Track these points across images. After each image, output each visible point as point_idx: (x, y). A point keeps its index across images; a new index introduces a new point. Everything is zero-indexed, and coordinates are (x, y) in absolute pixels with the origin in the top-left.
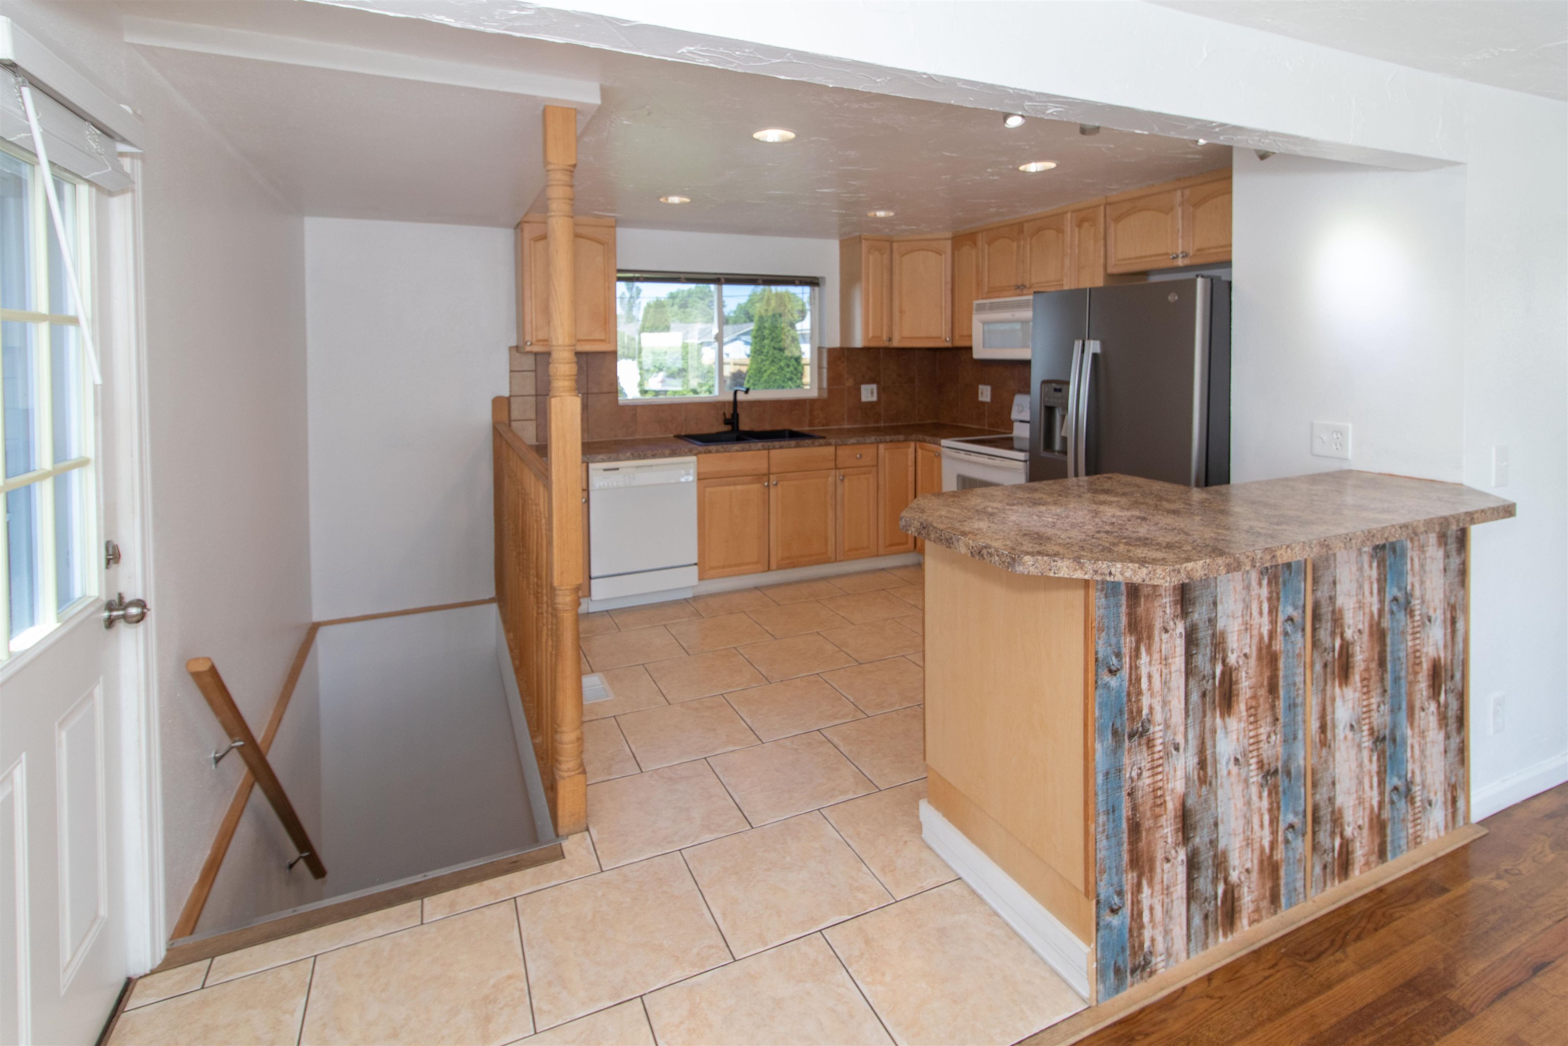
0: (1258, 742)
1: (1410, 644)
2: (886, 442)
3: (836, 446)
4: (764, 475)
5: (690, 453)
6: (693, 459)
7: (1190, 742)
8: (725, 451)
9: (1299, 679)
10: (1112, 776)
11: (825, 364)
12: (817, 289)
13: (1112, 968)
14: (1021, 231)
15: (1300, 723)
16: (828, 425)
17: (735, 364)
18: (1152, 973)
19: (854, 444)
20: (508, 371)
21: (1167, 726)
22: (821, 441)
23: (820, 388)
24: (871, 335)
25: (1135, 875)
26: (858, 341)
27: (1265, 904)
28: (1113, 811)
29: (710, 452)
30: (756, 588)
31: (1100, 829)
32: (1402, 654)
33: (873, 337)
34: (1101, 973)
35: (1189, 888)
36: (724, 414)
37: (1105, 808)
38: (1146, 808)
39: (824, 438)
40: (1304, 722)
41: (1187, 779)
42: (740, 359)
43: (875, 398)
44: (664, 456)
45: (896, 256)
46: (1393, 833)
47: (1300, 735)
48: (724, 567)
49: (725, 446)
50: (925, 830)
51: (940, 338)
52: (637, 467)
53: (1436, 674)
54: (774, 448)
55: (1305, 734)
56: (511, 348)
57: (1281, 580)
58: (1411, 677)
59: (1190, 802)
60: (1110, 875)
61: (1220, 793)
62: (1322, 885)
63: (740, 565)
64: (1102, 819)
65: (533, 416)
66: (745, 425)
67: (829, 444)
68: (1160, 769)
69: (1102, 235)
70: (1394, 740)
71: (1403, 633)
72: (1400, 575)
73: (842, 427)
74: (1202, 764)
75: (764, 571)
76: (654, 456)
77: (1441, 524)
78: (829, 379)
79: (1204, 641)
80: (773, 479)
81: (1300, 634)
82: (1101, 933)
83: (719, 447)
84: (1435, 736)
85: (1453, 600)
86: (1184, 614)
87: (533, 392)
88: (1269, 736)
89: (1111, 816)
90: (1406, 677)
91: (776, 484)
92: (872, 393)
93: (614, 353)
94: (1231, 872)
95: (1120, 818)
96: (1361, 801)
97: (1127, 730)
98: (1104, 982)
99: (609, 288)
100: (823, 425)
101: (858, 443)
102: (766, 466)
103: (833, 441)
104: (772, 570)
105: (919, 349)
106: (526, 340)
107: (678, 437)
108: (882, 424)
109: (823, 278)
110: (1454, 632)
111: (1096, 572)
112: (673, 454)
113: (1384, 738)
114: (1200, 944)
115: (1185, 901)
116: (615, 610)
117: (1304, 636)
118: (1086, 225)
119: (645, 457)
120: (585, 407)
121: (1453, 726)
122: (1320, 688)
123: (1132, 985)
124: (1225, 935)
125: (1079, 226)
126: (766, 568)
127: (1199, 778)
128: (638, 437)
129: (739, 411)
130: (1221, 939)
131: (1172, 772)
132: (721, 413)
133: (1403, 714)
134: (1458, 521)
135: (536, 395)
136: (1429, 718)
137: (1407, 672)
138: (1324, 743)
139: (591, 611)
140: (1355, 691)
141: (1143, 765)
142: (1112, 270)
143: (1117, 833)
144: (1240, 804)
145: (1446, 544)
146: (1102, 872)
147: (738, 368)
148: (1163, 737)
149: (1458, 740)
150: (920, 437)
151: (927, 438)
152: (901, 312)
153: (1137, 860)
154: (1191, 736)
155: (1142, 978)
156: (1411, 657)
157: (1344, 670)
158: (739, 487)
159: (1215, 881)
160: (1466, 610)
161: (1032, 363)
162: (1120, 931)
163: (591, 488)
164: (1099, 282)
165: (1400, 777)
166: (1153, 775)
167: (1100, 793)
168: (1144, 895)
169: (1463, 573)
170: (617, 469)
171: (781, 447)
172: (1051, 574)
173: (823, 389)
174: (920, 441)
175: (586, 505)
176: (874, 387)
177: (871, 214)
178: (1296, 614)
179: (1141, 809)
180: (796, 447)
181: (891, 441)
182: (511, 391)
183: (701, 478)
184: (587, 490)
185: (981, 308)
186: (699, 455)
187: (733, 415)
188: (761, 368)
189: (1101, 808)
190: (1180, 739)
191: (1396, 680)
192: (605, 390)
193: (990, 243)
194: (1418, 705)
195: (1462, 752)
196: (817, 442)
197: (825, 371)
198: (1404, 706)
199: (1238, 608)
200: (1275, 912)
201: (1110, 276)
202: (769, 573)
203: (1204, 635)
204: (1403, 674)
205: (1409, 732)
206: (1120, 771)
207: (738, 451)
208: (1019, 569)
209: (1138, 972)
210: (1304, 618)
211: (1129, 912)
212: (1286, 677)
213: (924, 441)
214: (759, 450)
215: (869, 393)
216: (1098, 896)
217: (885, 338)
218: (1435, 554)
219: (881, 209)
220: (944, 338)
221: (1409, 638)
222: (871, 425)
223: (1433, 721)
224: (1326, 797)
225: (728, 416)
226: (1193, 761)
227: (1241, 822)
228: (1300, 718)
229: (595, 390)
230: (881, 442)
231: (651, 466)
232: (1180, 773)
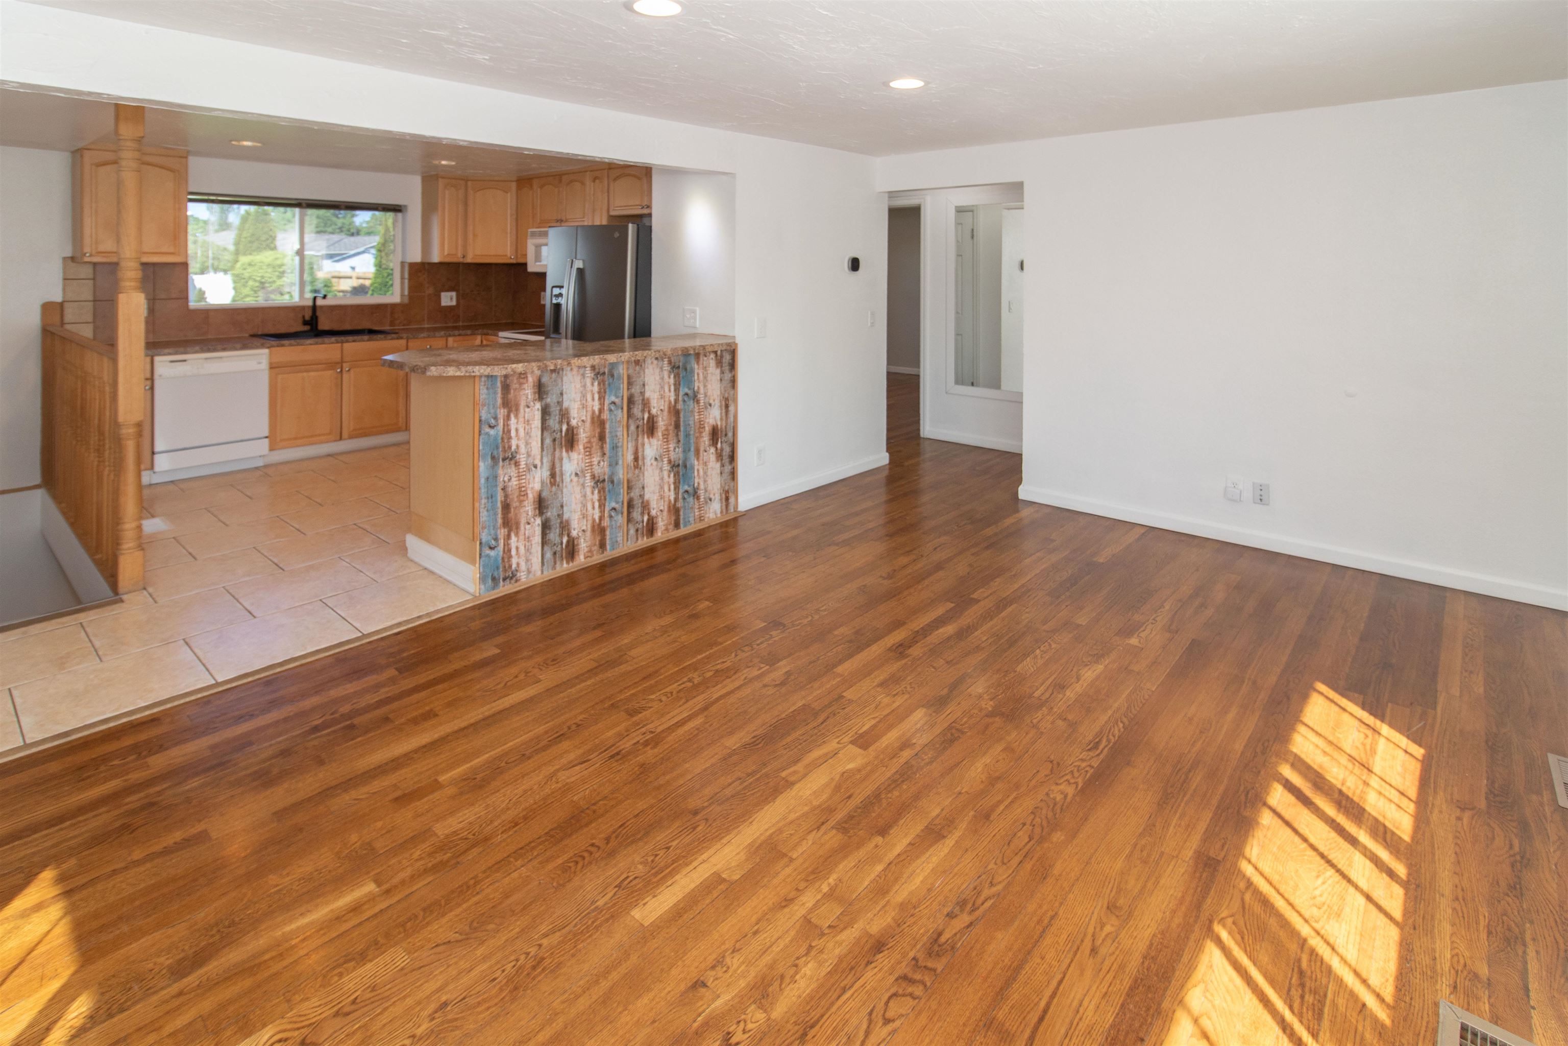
0: (592, 465)
1: (697, 417)
2: (454, 336)
3: (408, 339)
4: (337, 363)
5: (262, 346)
6: (266, 351)
7: (545, 464)
8: (298, 345)
9: (619, 434)
10: (490, 480)
11: (406, 276)
12: (400, 215)
13: (490, 577)
14: (560, 181)
15: (620, 456)
16: (408, 325)
17: (358, 278)
18: (517, 581)
19: (424, 337)
20: (61, 279)
21: (529, 455)
22: (394, 335)
23: (402, 295)
24: (446, 253)
25: (506, 530)
26: (436, 258)
27: (596, 548)
28: (492, 497)
29: (283, 345)
30: (329, 455)
31: (483, 506)
32: (691, 423)
33: (448, 255)
34: (483, 579)
35: (543, 538)
36: (304, 317)
37: (486, 496)
38: (514, 496)
39: (397, 333)
40: (623, 455)
41: (542, 483)
42: (365, 273)
43: (454, 303)
44: (235, 349)
45: (471, 192)
46: (684, 514)
47: (620, 462)
48: (295, 439)
49: (298, 341)
50: (409, 551)
51: (506, 256)
52: (206, 359)
53: (715, 434)
54: (347, 341)
55: (623, 462)
56: (65, 259)
57: (607, 383)
58: (697, 435)
59: (544, 494)
60: (489, 530)
61: (565, 490)
62: (635, 540)
63: (312, 436)
64: (484, 501)
65: (90, 319)
66: (323, 325)
67: (402, 338)
68: (524, 477)
69: (606, 188)
70: (685, 467)
71: (692, 412)
72: (690, 383)
73: (423, 326)
74: (553, 475)
75: (335, 441)
76: (224, 349)
77: (683, 351)
78: (410, 288)
79: (554, 413)
80: (346, 367)
81: (620, 410)
82: (483, 559)
83: (292, 342)
84: (714, 466)
85: (726, 395)
86: (541, 398)
87: (91, 298)
88: (599, 462)
89: (490, 500)
90: (694, 434)
91: (349, 370)
92: (451, 299)
93: (185, 265)
94: (572, 531)
95: (496, 501)
96: (662, 497)
97: (501, 457)
98: (485, 584)
99: (179, 209)
100: (404, 325)
101: (429, 337)
102: (339, 356)
103: (405, 335)
104: (345, 439)
105: (496, 264)
106: (85, 251)
107: (253, 336)
108: (461, 324)
109: (405, 206)
110: (727, 412)
111: (466, 372)
112: (245, 347)
113: (678, 465)
114: (550, 568)
115: (540, 545)
116: (179, 480)
117: (622, 412)
118: (597, 181)
119: (215, 350)
120: (151, 310)
121: (726, 460)
122: (634, 439)
123: (504, 586)
124: (568, 563)
125: (594, 181)
126: (338, 437)
127: (551, 482)
128: (210, 337)
129: (318, 313)
130: (565, 565)
131: (532, 478)
132: (301, 316)
133: (692, 454)
134: (694, 349)
135: (94, 301)
136: (710, 455)
137: (695, 432)
138: (636, 467)
139: (154, 482)
140: (658, 440)
141: (512, 474)
142: (613, 213)
143: (494, 508)
144: (578, 496)
145: (722, 367)
146: (483, 528)
147: (361, 281)
148: (526, 461)
149: (730, 467)
150: (485, 331)
151: (490, 332)
152: (475, 235)
153: (508, 523)
154: (545, 460)
155: (510, 583)
156: (698, 424)
157: (651, 428)
158: (312, 374)
159: (561, 535)
160: (735, 400)
161: (548, 274)
162: (496, 559)
163: (156, 376)
164: (605, 222)
165: (689, 486)
166: (519, 480)
167: (483, 488)
168: (512, 541)
169: (733, 382)
170: (185, 361)
171: (354, 341)
172: (445, 375)
173: (404, 295)
174: (485, 334)
175: (149, 393)
176: (454, 294)
177: (436, 162)
178: (617, 401)
179: (511, 497)
180: (368, 340)
181: (459, 335)
182: (64, 297)
183: (272, 367)
184: (151, 379)
185: (533, 235)
186: (273, 349)
187: (312, 317)
188: (387, 282)
189: (484, 495)
190: (538, 462)
191: (687, 436)
192: (174, 296)
193: (542, 187)
194: (702, 449)
195: (733, 475)
196: (389, 337)
197: (406, 281)
198: (692, 449)
199: (578, 397)
200: (603, 552)
201: (611, 217)
202: (341, 443)
203: (555, 410)
204: (692, 432)
205: (696, 463)
206: (496, 477)
207: (311, 344)
208: (428, 374)
209: (508, 580)
210: (622, 403)
211: (502, 549)
212: (610, 432)
213: (488, 334)
214: (332, 343)
215: (448, 299)
216: (481, 540)
217: (460, 255)
218: (714, 372)
219: (444, 160)
220: (509, 255)
221: (696, 414)
222: (450, 325)
223: (713, 458)
224: (638, 494)
225: (307, 318)
226: (546, 474)
227: (580, 506)
228: (620, 454)
229: (163, 296)
230: (450, 336)
231: (221, 358)
232: (538, 479)
